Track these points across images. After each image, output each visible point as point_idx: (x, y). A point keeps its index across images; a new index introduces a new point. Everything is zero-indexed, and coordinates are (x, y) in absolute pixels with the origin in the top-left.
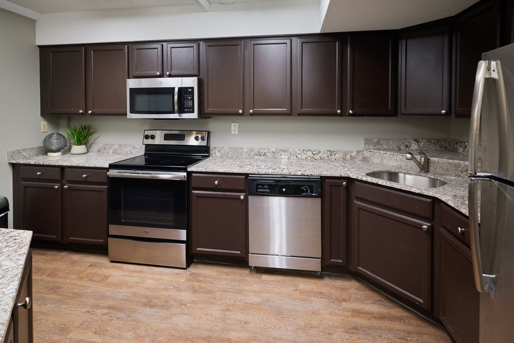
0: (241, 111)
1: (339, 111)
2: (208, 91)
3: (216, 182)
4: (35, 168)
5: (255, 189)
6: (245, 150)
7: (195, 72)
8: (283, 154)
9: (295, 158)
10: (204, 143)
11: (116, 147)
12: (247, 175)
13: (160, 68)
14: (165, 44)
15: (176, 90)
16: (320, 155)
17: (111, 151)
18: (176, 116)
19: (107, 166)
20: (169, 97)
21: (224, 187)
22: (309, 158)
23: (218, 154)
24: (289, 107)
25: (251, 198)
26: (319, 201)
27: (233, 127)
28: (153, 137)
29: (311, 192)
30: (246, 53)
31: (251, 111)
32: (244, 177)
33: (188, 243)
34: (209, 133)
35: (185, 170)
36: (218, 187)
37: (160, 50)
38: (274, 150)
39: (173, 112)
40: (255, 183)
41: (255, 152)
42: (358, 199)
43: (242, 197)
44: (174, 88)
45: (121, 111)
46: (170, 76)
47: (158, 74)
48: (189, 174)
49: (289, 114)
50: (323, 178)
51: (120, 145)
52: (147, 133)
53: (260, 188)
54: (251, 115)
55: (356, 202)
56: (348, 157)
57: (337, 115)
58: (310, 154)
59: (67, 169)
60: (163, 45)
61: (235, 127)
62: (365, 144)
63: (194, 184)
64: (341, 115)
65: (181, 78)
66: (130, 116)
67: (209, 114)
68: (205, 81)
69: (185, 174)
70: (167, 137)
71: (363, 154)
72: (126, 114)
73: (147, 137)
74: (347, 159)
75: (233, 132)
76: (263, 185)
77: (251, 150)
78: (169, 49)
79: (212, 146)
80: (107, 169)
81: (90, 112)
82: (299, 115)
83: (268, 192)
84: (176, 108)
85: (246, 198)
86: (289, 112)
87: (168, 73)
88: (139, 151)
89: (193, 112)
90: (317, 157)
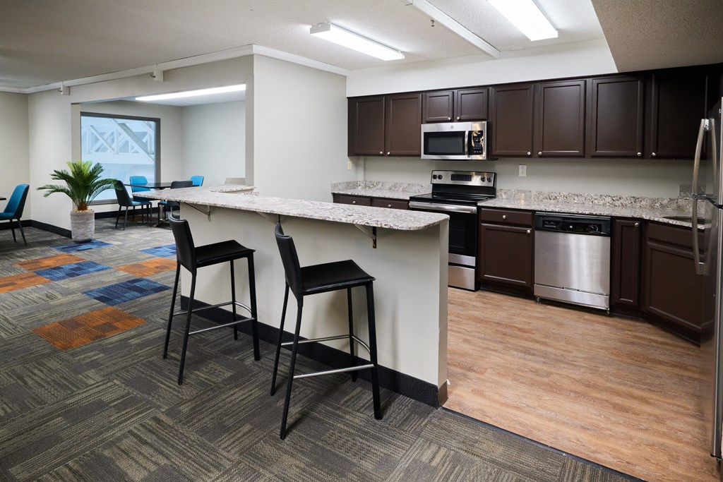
0: (529, 153)
1: (639, 153)
2: (496, 135)
3: (504, 216)
4: (351, 198)
5: (541, 224)
6: (534, 193)
7: (485, 117)
8: (576, 198)
9: (591, 203)
10: (491, 185)
11: (405, 186)
12: (534, 211)
13: (451, 113)
14: (455, 91)
15: (467, 133)
16: (622, 201)
17: (401, 189)
18: (465, 157)
19: (408, 199)
20: (460, 140)
21: (511, 221)
22: (608, 204)
23: (504, 196)
24: (581, 149)
25: (537, 233)
26: (608, 239)
27: (521, 170)
28: (440, 177)
29: (600, 230)
30: (536, 96)
31: (540, 153)
32: (531, 213)
33: (477, 268)
34: (495, 174)
35: (475, 204)
36: (506, 221)
37: (451, 96)
38: (566, 194)
39: (463, 153)
40: (542, 219)
41: (546, 195)
42: (651, 239)
43: (529, 231)
44: (464, 132)
45: (416, 152)
46: (460, 120)
47: (449, 119)
48: (479, 208)
49: (582, 156)
50: (613, 218)
51: (409, 184)
52: (435, 173)
53: (546, 224)
54: (540, 156)
55: (649, 243)
56: (658, 205)
57: (637, 157)
58: (608, 199)
59: (375, 200)
60: (453, 92)
61: (522, 169)
62: (681, 191)
63: (483, 218)
64: (642, 157)
65: (470, 123)
66: (423, 156)
67: (496, 156)
68: (494, 125)
69: (475, 208)
70: (453, 178)
71: (677, 203)
72: (420, 156)
73: (435, 177)
74: (656, 207)
75: (520, 175)
76: (550, 221)
77: (540, 193)
78: (459, 96)
79: (498, 187)
80: (408, 201)
81: (389, 153)
82: (593, 157)
83: (554, 228)
84: (466, 150)
85: (532, 232)
86: (582, 154)
87: (458, 118)
88: (427, 191)
89: (482, 153)
90: (617, 203)
